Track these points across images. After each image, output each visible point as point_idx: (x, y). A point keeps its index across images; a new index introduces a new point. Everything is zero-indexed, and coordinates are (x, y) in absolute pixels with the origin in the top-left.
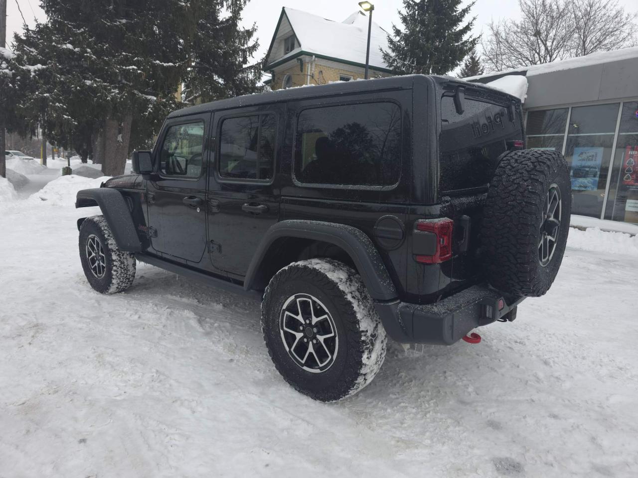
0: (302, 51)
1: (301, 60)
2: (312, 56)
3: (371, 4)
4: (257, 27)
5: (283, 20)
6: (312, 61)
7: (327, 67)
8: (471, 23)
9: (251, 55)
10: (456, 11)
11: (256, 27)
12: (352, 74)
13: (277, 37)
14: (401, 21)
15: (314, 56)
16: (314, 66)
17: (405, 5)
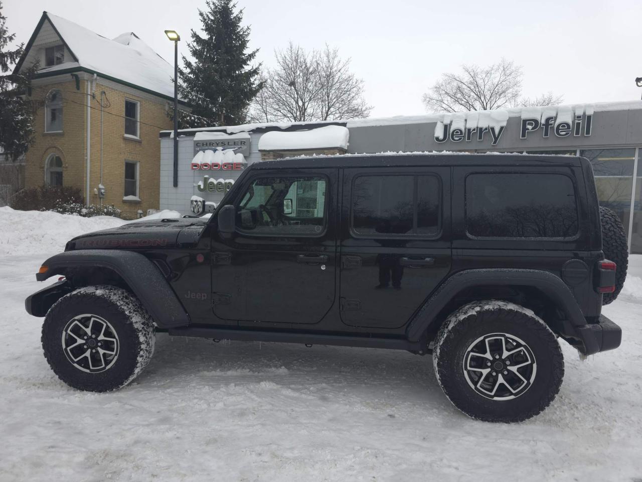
0: (81, 67)
1: (76, 76)
2: (93, 74)
3: (177, 35)
4: (7, 28)
5: (44, 26)
6: (93, 80)
7: (110, 88)
8: (258, 68)
9: (13, 62)
10: (244, 55)
11: (5, 29)
12: (140, 99)
13: (34, 44)
14: (190, 54)
15: (95, 75)
16: (94, 85)
17: (194, 39)
